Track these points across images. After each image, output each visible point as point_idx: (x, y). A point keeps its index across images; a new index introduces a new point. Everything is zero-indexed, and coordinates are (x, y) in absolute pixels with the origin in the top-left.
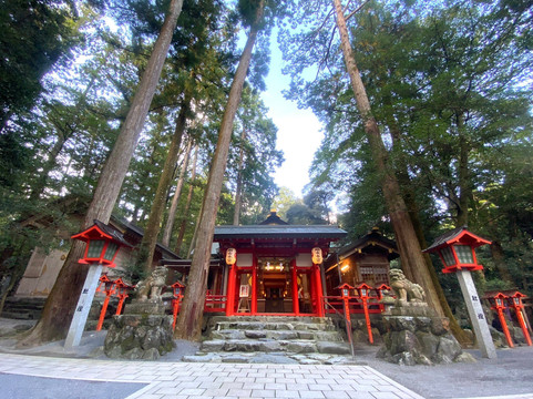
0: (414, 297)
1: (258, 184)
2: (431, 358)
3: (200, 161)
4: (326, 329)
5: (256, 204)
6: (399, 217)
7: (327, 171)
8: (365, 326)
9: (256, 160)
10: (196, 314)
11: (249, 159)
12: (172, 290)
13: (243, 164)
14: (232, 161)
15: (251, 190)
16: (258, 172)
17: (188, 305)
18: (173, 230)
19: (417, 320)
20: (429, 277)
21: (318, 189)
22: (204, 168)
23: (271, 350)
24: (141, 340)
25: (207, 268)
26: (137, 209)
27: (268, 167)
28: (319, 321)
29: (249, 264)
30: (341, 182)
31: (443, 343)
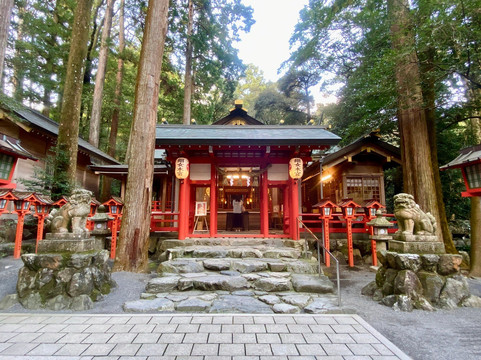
0: (423, 229)
1: (215, 59)
2: (433, 302)
3: (128, 21)
4: (302, 256)
5: (214, 88)
6: (412, 116)
7: (315, 42)
8: (345, 247)
9: (213, 20)
10: (140, 242)
11: (202, 18)
12: (106, 210)
13: (193, 27)
14: (177, 21)
15: (206, 68)
16: (216, 40)
17: (128, 231)
18: (102, 124)
19: (423, 258)
20: (434, 195)
21: (300, 69)
22: (137, 32)
23: (236, 289)
24: (66, 287)
25: (149, 185)
26: (47, 92)
27: (231, 33)
28: (292, 245)
29: (207, 177)
30: (331, 59)
31: (449, 285)
